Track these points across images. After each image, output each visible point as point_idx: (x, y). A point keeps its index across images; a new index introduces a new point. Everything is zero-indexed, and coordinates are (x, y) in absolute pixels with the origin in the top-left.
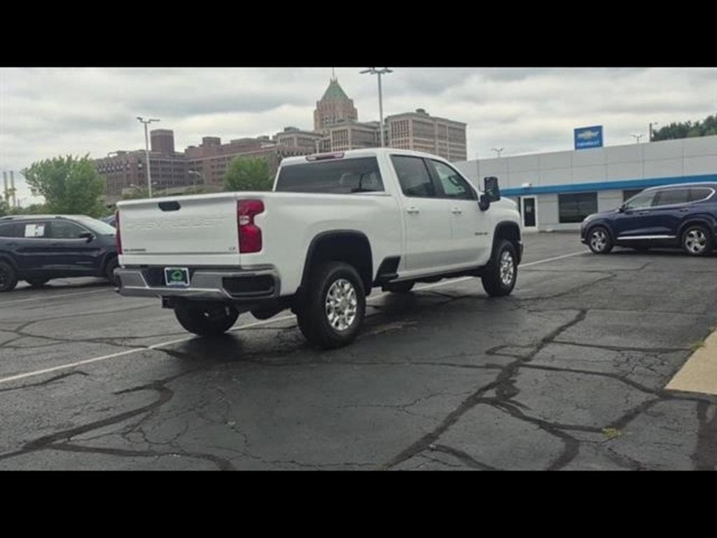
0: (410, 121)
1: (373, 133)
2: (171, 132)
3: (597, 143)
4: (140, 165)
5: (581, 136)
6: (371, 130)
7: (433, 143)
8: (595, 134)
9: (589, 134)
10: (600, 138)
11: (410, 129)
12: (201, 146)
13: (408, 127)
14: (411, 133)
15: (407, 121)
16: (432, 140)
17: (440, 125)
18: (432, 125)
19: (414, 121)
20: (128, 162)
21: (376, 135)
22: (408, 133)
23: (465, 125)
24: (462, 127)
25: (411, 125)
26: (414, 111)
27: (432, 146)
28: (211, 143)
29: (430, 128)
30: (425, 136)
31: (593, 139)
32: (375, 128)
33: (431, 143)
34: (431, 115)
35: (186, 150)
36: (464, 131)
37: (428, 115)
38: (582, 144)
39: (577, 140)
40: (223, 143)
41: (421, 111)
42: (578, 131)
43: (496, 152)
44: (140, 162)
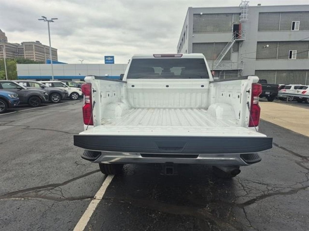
0: (33, 45)
1: (16, 48)
3: (112, 62)
5: (107, 59)
6: (16, 47)
7: (44, 55)
8: (112, 59)
9: (110, 59)
10: (113, 60)
11: (34, 48)
13: (32, 48)
14: (34, 50)
15: (32, 45)
16: (43, 54)
17: (46, 49)
18: (43, 48)
19: (35, 46)
21: (17, 49)
22: (33, 50)
23: (57, 50)
24: (55, 50)
25: (34, 46)
26: (35, 42)
27: (43, 56)
29: (42, 49)
30: (41, 52)
31: (111, 60)
32: (17, 46)
33: (43, 55)
34: (43, 44)
36: (56, 52)
37: (41, 44)
38: (107, 62)
39: (106, 60)
41: (38, 42)
42: (106, 57)
43: (81, 62)
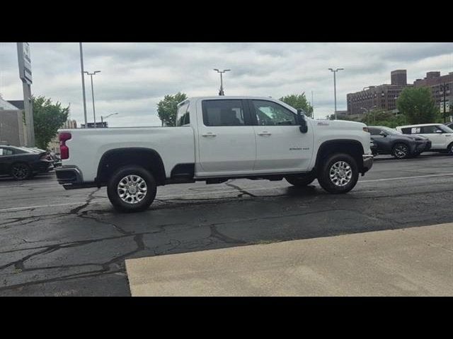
2: (405, 71)
4: (383, 94)
12: (425, 78)
20: (375, 93)
28: (433, 76)
35: (415, 82)
40: (441, 75)
44: (383, 92)
